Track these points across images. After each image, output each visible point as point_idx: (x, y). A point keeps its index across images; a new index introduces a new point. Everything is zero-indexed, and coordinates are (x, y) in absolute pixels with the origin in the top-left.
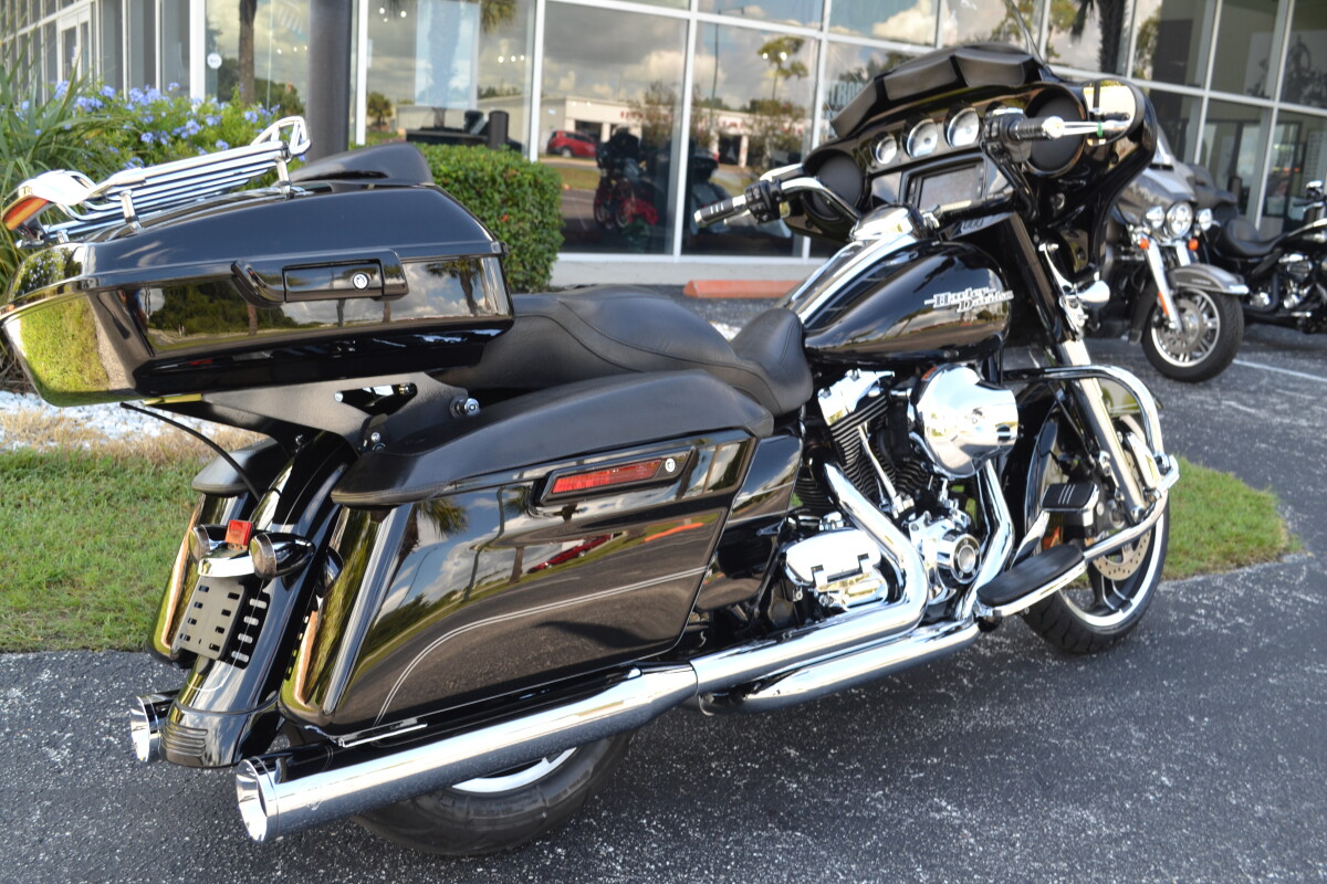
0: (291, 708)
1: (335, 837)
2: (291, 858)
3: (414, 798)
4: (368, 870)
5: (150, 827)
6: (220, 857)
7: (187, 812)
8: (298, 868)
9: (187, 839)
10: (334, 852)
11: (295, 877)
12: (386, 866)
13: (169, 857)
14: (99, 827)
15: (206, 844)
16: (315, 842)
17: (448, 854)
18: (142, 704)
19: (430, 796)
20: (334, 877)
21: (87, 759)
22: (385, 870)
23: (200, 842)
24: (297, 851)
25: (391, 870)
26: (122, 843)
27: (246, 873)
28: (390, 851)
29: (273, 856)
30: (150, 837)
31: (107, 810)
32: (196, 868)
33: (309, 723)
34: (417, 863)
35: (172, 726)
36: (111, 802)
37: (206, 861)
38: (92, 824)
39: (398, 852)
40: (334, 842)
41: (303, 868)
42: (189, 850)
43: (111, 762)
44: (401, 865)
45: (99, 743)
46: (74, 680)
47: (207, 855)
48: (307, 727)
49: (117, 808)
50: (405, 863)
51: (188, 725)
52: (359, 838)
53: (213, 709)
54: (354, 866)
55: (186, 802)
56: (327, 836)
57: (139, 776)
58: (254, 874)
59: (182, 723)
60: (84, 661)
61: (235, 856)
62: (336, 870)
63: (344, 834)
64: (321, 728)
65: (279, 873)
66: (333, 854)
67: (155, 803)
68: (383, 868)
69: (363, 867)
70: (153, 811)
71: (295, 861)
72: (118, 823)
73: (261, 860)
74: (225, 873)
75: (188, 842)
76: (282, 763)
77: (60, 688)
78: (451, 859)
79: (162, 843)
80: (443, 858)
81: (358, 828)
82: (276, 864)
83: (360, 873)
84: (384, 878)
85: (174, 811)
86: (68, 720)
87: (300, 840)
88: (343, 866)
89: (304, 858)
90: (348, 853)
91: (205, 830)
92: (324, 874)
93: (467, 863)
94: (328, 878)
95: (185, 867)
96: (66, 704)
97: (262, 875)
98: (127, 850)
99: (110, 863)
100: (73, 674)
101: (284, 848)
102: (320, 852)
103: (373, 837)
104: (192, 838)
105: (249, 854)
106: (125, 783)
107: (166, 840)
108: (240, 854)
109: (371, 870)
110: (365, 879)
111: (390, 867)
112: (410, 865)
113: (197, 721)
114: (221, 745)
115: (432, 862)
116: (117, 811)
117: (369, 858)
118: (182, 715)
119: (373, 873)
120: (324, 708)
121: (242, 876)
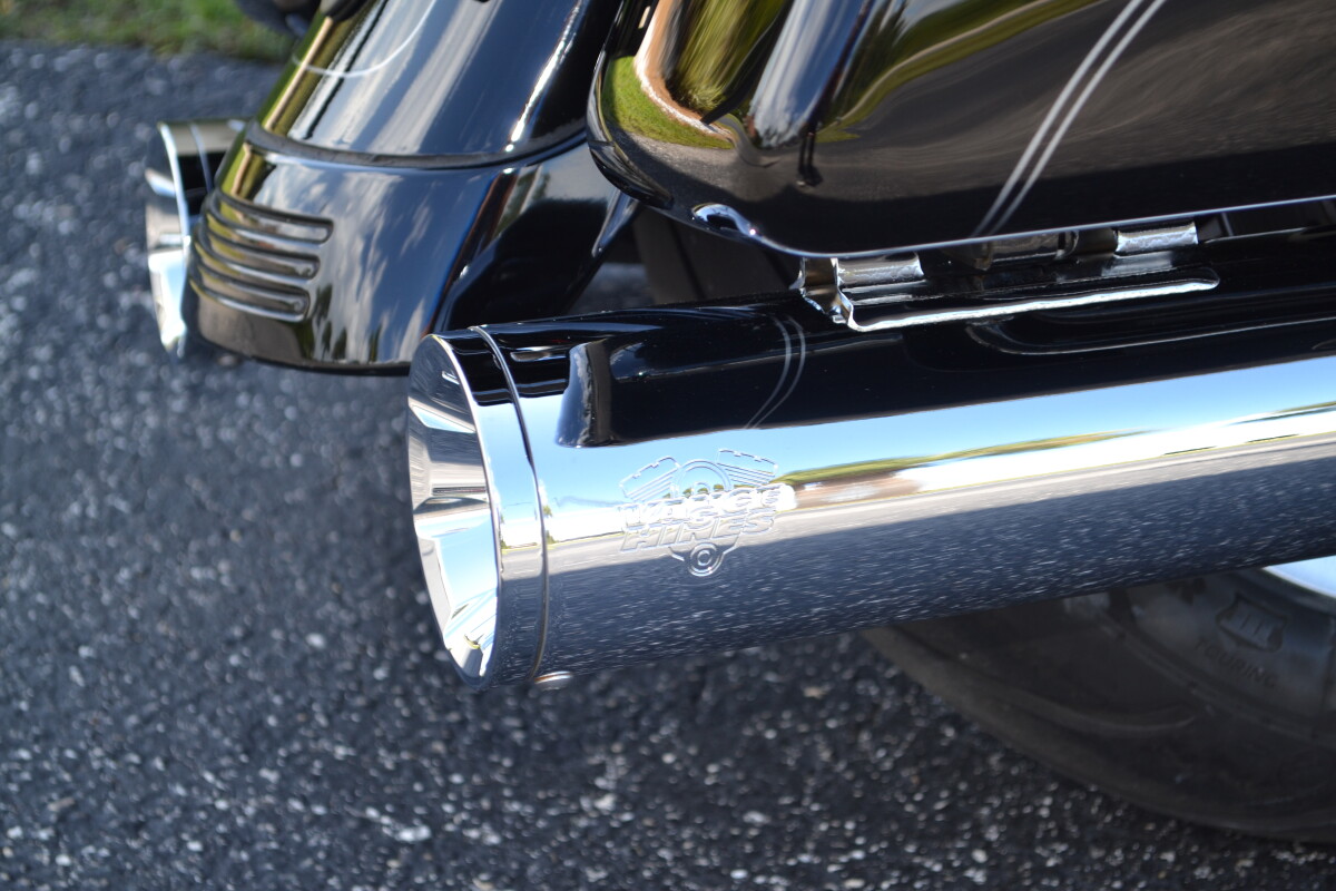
0: (646, 143)
1: (818, 703)
2: (656, 757)
3: (1122, 595)
4: (922, 838)
5: (205, 588)
6: (416, 720)
7: (335, 555)
8: (675, 796)
9: (316, 640)
10: (808, 754)
11: (660, 826)
12: (992, 834)
13: (244, 696)
14: (45, 564)
15: (374, 665)
16: (747, 712)
17: (1232, 825)
18: (172, 152)
19: (1187, 598)
20: (798, 848)
21: (60, 352)
22: (987, 846)
23: (357, 660)
24: (680, 733)
25: (1009, 854)
26: (106, 626)
27: (491, 788)
28: (1010, 782)
29: (595, 741)
30: (198, 617)
31: (84, 516)
32: (325, 744)
33: (715, 195)
34: (1107, 843)
35: (227, 211)
36: (102, 491)
37: (365, 726)
38: (26, 557)
39: (1041, 791)
40: (810, 720)
41: (693, 799)
42: (314, 680)
43: (133, 370)
44: (1046, 841)
45: (111, 308)
46: (77, 123)
47: (372, 705)
48: (703, 212)
49: (114, 512)
50: (1063, 836)
51: (281, 205)
52: (900, 720)
53: (379, 147)
54: (875, 817)
55: (339, 520)
56: (793, 698)
57: (206, 422)
58: (520, 796)
59: (262, 198)
60: (121, 76)
61: (463, 723)
62: (808, 821)
63: (855, 700)
64: (749, 211)
65: (606, 803)
66: (806, 764)
67: (237, 511)
68: (978, 840)
69: (909, 829)
70: (225, 535)
71: (669, 769)
72: (107, 562)
73: (550, 748)
74: (420, 774)
75: (315, 653)
76: (595, 363)
77: (32, 141)
78: (1239, 844)
79: (231, 644)
80: (1206, 835)
81: (902, 683)
82: (601, 770)
83: (895, 848)
84: (979, 877)
85: (296, 546)
86: (33, 234)
87: (696, 697)
88: (835, 812)
89: (701, 762)
90: (861, 767)
91: (379, 620)
92: (764, 828)
93: (1294, 868)
94: (777, 849)
95: (288, 735)
96: (37, 188)
97: (547, 803)
98: (114, 649)
99: (52, 689)
100: (79, 107)
101: (636, 718)
102: (759, 748)
103: (956, 721)
104: (333, 641)
105: (512, 722)
106: (161, 440)
107: (249, 634)
108: (482, 715)
109: (935, 837)
110: (912, 871)
111: (1006, 838)
112: (1080, 846)
113: (317, 190)
114: (381, 301)
115: (1164, 846)
116: (113, 521)
117: (932, 797)
118: (266, 170)
119: (940, 854)
120: (760, 124)
121: (476, 797)
